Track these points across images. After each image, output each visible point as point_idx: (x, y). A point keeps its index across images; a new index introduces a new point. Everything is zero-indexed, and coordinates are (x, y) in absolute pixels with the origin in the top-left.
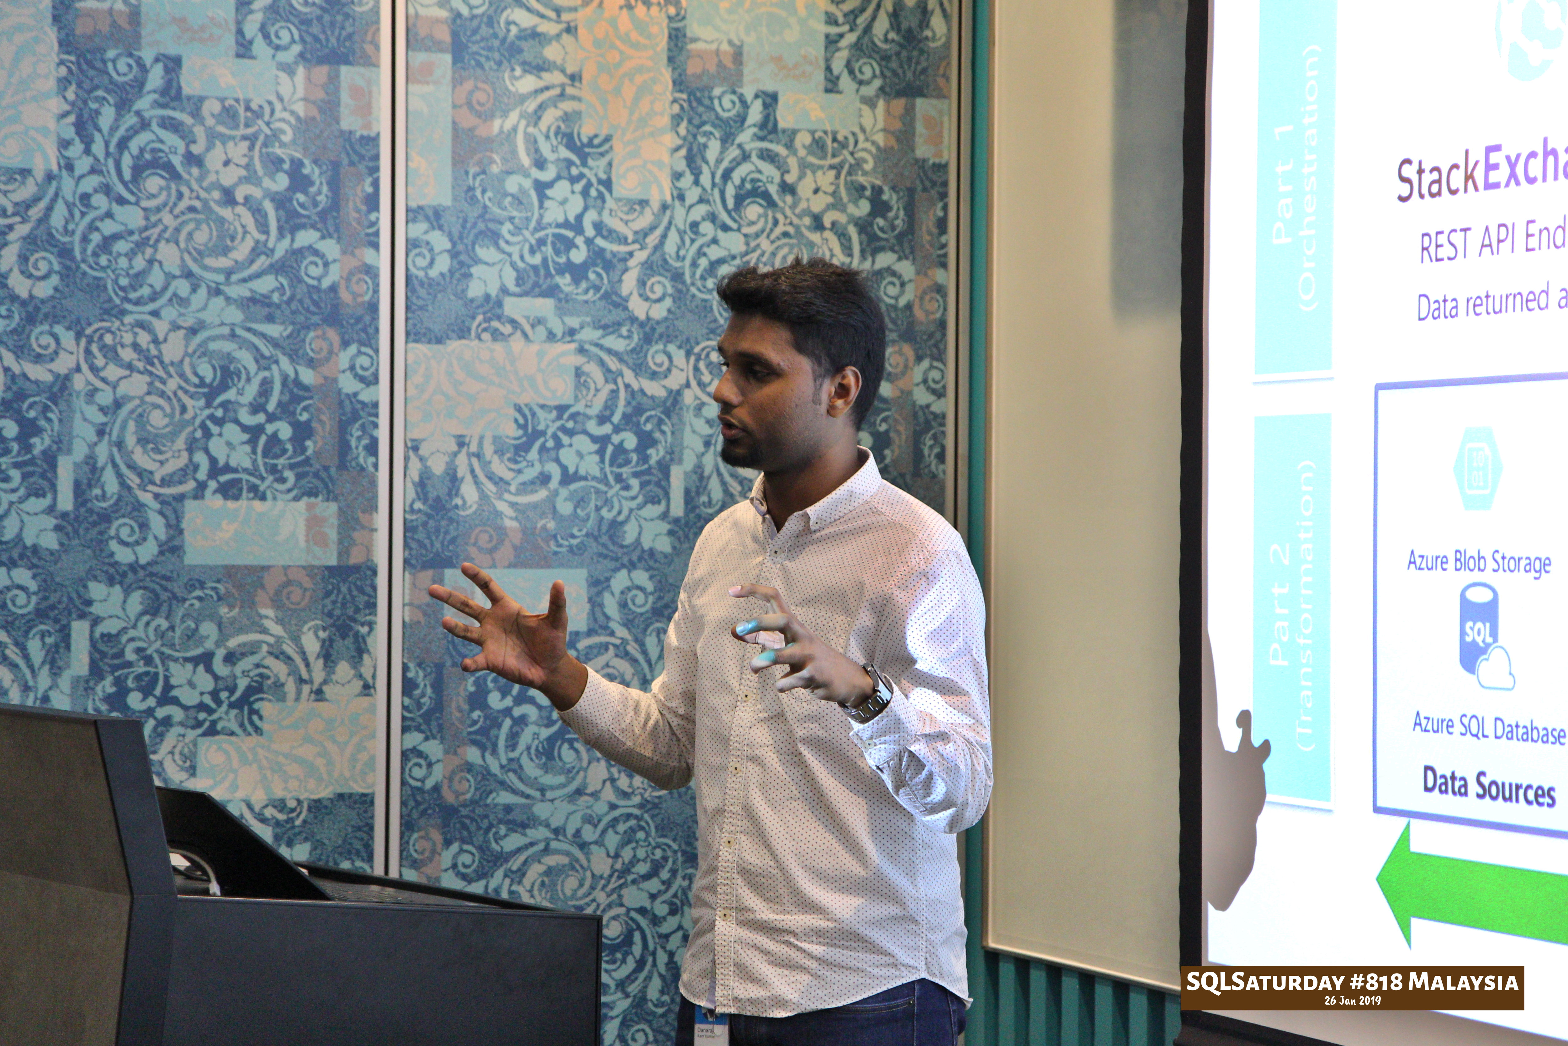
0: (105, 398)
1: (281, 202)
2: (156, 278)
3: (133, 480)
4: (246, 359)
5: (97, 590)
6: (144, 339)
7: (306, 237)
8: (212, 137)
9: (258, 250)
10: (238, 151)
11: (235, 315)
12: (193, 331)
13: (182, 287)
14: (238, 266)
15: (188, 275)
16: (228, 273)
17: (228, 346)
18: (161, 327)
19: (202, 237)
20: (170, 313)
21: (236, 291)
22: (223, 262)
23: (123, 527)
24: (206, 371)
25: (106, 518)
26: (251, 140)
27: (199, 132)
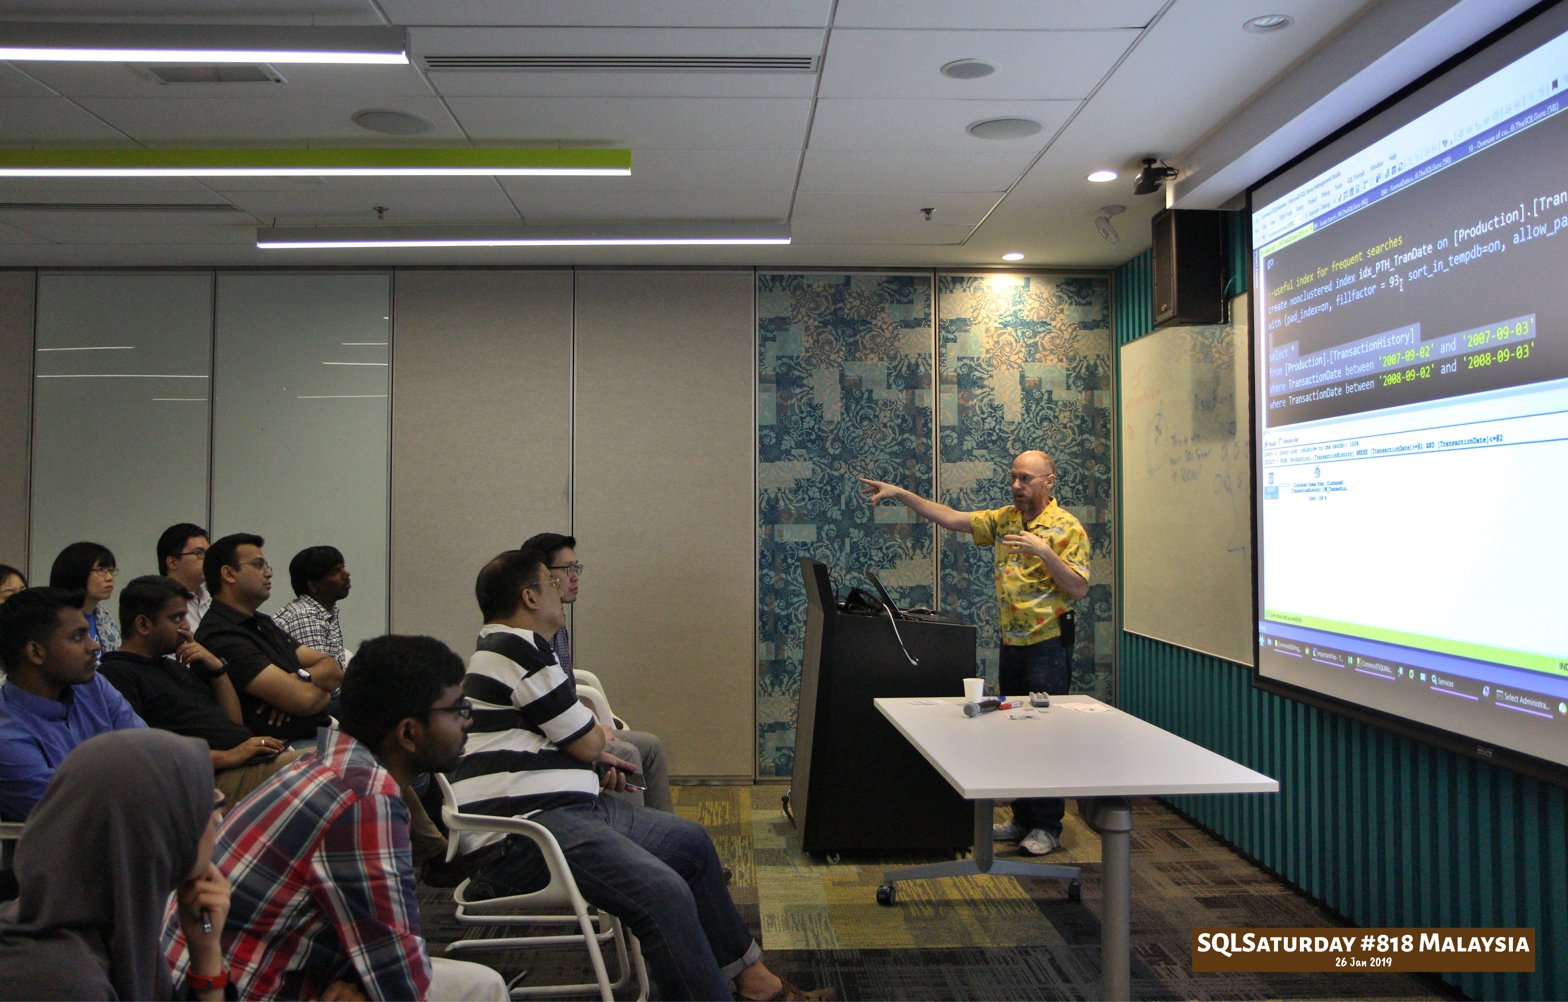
0: (853, 480)
1: (899, 426)
2: (866, 448)
3: (861, 501)
4: (890, 468)
5: (852, 530)
6: (863, 464)
7: (906, 435)
8: (881, 410)
9: (893, 439)
10: (888, 414)
11: (887, 457)
12: (876, 461)
13: (873, 450)
14: (888, 444)
15: (874, 446)
16: (885, 446)
17: (885, 465)
18: (867, 461)
19: (878, 436)
20: (870, 457)
21: (887, 450)
22: (884, 443)
23: (858, 514)
24: (880, 472)
25: (854, 511)
26: (891, 410)
27: (877, 409)
